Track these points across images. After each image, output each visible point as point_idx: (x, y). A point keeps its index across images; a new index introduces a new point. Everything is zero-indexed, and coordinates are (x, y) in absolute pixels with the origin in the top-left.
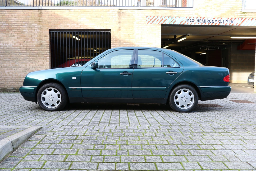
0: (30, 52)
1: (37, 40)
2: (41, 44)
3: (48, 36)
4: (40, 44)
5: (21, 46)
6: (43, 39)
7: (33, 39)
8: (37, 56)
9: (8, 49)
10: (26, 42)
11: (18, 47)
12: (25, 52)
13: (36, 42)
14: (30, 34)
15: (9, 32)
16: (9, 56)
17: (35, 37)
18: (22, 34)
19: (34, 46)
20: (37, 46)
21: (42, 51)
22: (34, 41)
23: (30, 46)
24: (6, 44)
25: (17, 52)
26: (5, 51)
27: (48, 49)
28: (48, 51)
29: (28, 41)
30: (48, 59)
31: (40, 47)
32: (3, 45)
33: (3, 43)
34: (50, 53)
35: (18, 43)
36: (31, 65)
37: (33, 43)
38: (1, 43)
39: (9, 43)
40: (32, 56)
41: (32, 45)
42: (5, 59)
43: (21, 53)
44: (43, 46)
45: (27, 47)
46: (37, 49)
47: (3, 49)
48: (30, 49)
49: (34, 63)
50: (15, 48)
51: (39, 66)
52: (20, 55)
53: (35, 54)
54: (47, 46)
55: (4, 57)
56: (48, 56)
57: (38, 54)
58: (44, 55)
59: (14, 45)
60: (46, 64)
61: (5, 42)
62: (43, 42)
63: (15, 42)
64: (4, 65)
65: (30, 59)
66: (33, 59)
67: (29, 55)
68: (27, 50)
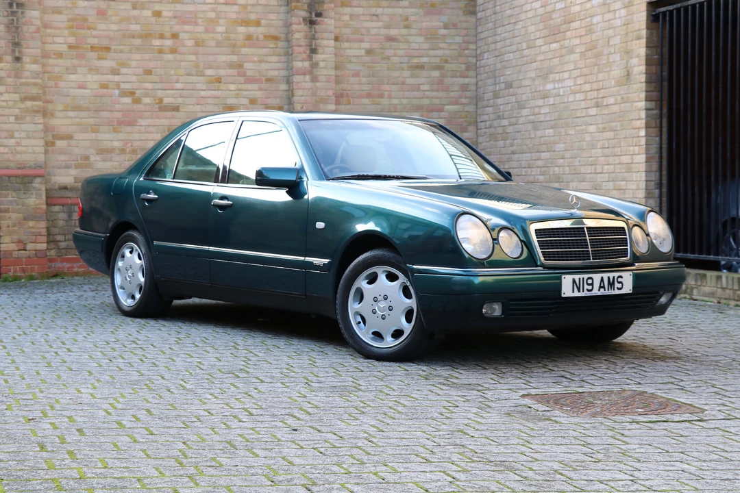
0: (603, 112)
1: (619, 55)
2: (628, 75)
3: (644, 33)
4: (626, 74)
5: (587, 87)
6: (632, 51)
7: (610, 53)
8: (619, 128)
9: (562, 105)
11: (582, 94)
12: (593, 111)
13: (617, 72)
14: (605, 32)
15: (565, 36)
16: (563, 130)
17: (615, 45)
18: (589, 36)
19: (613, 83)
20: (619, 84)
21: (629, 104)
22: (614, 62)
23: (604, 84)
24: (558, 84)
25: (578, 116)
26: (556, 114)
27: (643, 95)
28: (642, 104)
29: (601, 66)
30: (643, 141)
31: (626, 87)
32: (554, 88)
33: (554, 81)
34: (653, 109)
35: (581, 76)
36: (606, 167)
37: (610, 71)
38: (550, 82)
39: (564, 80)
40: (608, 131)
41: (608, 79)
42: (557, 146)
43: (587, 119)
44: (632, 82)
45: (598, 90)
46: (619, 98)
47: (554, 104)
48: (605, 99)
49: (611, 158)
50: (575, 97)
51: (621, 174)
52: (584, 127)
53: (614, 122)
54: (641, 83)
55: (556, 138)
56: (642, 128)
57: (621, 119)
58: (634, 122)
59: (572, 88)
60: (637, 165)
61: (557, 76)
62: (632, 65)
63: (576, 73)
64: (554, 171)
65: (603, 144)
66: (610, 141)
67: (603, 123)
68: (597, 103)
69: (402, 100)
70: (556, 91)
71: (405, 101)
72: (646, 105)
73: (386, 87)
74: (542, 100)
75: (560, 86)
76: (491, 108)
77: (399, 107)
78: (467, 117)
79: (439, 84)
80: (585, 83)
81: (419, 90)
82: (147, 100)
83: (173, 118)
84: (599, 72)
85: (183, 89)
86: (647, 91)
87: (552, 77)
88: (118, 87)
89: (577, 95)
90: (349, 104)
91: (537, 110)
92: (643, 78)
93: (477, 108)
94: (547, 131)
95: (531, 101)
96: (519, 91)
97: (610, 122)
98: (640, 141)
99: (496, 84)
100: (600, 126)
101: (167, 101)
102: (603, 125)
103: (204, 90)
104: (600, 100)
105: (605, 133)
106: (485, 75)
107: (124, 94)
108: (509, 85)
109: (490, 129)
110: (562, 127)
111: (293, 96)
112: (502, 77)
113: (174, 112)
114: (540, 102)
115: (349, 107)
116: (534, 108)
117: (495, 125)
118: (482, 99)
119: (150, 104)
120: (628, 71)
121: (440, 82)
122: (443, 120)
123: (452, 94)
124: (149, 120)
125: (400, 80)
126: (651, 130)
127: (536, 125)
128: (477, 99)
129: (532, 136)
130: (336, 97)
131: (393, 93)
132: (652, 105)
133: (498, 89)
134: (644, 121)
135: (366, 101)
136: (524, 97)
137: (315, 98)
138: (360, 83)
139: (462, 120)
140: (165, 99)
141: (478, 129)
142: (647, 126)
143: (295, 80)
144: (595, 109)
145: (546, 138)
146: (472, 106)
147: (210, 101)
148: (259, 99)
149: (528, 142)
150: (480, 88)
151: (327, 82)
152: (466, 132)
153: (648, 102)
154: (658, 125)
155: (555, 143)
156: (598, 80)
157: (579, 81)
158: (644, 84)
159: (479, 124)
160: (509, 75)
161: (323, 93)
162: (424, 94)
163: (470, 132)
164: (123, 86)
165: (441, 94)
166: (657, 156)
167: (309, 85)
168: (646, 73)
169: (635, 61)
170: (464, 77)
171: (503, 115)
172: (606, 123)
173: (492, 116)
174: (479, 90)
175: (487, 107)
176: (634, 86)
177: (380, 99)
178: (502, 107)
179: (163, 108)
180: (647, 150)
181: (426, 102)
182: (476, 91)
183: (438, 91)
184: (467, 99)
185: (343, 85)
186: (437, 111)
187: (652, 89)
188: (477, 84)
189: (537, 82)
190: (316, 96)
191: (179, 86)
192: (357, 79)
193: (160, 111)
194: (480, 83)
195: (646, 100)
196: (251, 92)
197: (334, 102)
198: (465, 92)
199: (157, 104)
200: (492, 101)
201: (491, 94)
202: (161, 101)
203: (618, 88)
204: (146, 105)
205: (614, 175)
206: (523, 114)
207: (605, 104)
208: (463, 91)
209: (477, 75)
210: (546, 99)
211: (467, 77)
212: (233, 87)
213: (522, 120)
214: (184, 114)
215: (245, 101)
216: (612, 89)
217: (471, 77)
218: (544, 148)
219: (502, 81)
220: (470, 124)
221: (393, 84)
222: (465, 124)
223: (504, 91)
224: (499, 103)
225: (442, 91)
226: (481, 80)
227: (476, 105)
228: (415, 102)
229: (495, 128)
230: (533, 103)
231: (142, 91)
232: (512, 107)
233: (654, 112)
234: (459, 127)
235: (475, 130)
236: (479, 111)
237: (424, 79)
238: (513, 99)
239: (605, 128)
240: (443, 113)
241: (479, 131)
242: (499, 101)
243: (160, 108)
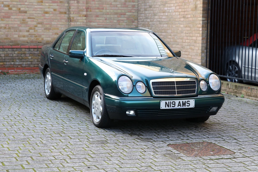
0: (186, 20)
2: (196, 7)
4: (195, 7)
5: (180, 10)
8: (192, 27)
9: (170, 16)
10: (184, 3)
11: (178, 13)
12: (182, 19)
13: (192, 6)
16: (171, 25)
19: (190, 10)
20: (192, 10)
21: (196, 18)
22: (191, 2)
23: (187, 10)
24: (169, 8)
25: (176, 20)
26: (168, 19)
27: (201, 15)
28: (201, 19)
29: (186, 3)
30: (201, 32)
31: (195, 12)
32: (168, 9)
33: (168, 7)
34: (205, 21)
35: (178, 6)
36: (187, 40)
37: (189, 5)
38: (166, 7)
39: (172, 7)
40: (188, 27)
41: (188, 8)
42: (168, 31)
43: (180, 22)
44: (197, 10)
45: (184, 12)
46: (192, 15)
47: (167, 15)
48: (187, 15)
49: (189, 37)
50: (175, 13)
51: (192, 44)
52: (179, 25)
53: (190, 24)
54: (201, 11)
55: (168, 28)
56: (201, 27)
57: (193, 23)
58: (198, 25)
59: (175, 10)
60: (199, 41)
61: (169, 5)
62: (198, 4)
63: (176, 4)
64: (167, 40)
65: (186, 32)
66: (188, 31)
67: (186, 24)
68: (184, 16)
69: (111, 10)
70: (168, 10)
71: (112, 11)
72: (202, 19)
73: (105, 5)
74: (163, 13)
75: (170, 9)
76: (143, 15)
77: (109, 13)
78: (134, 17)
79: (124, 5)
80: (180, 9)
81: (117, 7)
82: (14, 9)
83: (24, 16)
84: (185, 5)
85: (28, 5)
86: (203, 14)
87: (167, 5)
88: (3, 3)
89: (176, 13)
90: (91, 12)
91: (161, 17)
92: (201, 9)
93: (138, 14)
94: (165, 25)
95: (159, 13)
96: (154, 9)
97: (188, 24)
98: (200, 32)
99: (145, 6)
100: (185, 25)
101: (22, 9)
102: (186, 25)
103: (36, 5)
104: (185, 15)
105: (186, 28)
106: (141, 2)
107: (5, 6)
108: (150, 7)
109: (143, 22)
110: (171, 24)
111: (70, 8)
112: (148, 3)
113: (25, 14)
114: (162, 14)
115: (91, 13)
116: (160, 16)
117: (145, 21)
118: (140, 11)
119: (15, 10)
120: (196, 6)
121: (125, 4)
122: (125, 18)
123: (129, 8)
124: (15, 16)
125: (110, 3)
126: (204, 28)
127: (160, 22)
128: (138, 11)
129: (159, 26)
130: (86, 9)
131: (107, 8)
132: (204, 19)
133: (146, 7)
134: (201, 25)
135: (97, 11)
136: (156, 12)
137: (78, 9)
138: (95, 4)
139: (132, 18)
140: (21, 8)
141: (138, 22)
142: (203, 27)
143: (71, 3)
144: (183, 19)
145: (164, 28)
146: (136, 13)
147: (38, 9)
148: (57, 9)
149: (157, 28)
150: (139, 6)
151: (83, 3)
152: (134, 22)
153: (203, 18)
154: (207, 26)
155: (168, 30)
156: (184, 8)
157: (177, 8)
158: (202, 11)
159: (138, 20)
160: (151, 3)
161: (81, 8)
162: (119, 8)
163: (135, 23)
164: (5, 3)
165: (125, 8)
166: (206, 37)
167: (76, 4)
168: (203, 7)
169: (198, 2)
170: (133, 2)
171: (148, 17)
172: (187, 24)
173: (144, 17)
174: (139, 7)
175: (142, 14)
176: (198, 11)
177: (102, 10)
178: (147, 14)
179: (20, 12)
180: (202, 35)
181: (119, 11)
182: (138, 7)
183: (124, 7)
184: (134, 11)
185: (89, 4)
186: (123, 15)
187: (204, 13)
188: (138, 5)
189: (161, 7)
190: (79, 9)
191: (26, 3)
192: (94, 2)
193: (20, 13)
194: (139, 5)
195: (202, 17)
196: (54, 7)
197: (86, 11)
198: (134, 8)
199: (18, 10)
200: (144, 12)
201: (143, 9)
202: (20, 9)
203: (192, 12)
204: (14, 10)
205: (190, 44)
206: (156, 18)
207: (187, 17)
208: (133, 7)
209: (138, 1)
210: (164, 13)
211: (135, 2)
212: (47, 4)
213: (155, 20)
214: (29, 14)
215: (52, 10)
216: (190, 12)
217: (136, 2)
218: (163, 31)
219: (148, 5)
220: (135, 20)
221: (107, 4)
222: (133, 20)
223: (149, 9)
224: (147, 13)
225: (126, 7)
226: (140, 4)
227: (138, 13)
228: (115, 11)
229: (145, 22)
230: (159, 14)
231: (12, 5)
232: (151, 15)
233: (205, 22)
234: (131, 21)
235: (137, 22)
236: (139, 15)
237: (119, 3)
238: (152, 12)
239: (187, 26)
240: (126, 16)
241: (139, 22)
242: (147, 12)
243: (19, 12)
